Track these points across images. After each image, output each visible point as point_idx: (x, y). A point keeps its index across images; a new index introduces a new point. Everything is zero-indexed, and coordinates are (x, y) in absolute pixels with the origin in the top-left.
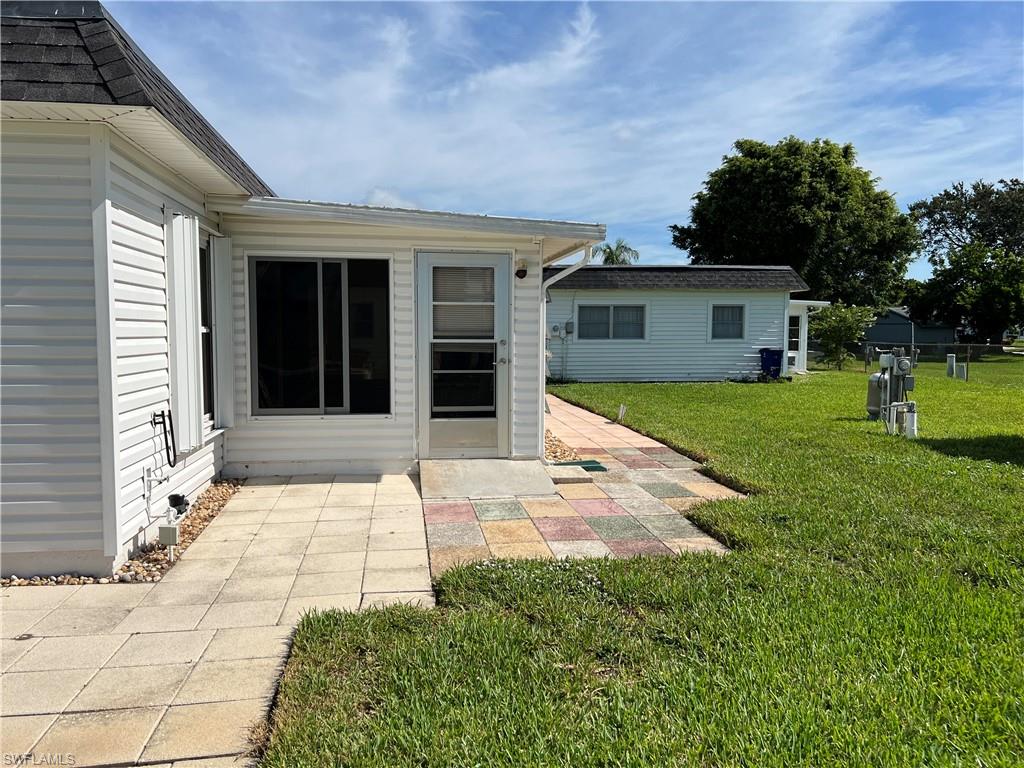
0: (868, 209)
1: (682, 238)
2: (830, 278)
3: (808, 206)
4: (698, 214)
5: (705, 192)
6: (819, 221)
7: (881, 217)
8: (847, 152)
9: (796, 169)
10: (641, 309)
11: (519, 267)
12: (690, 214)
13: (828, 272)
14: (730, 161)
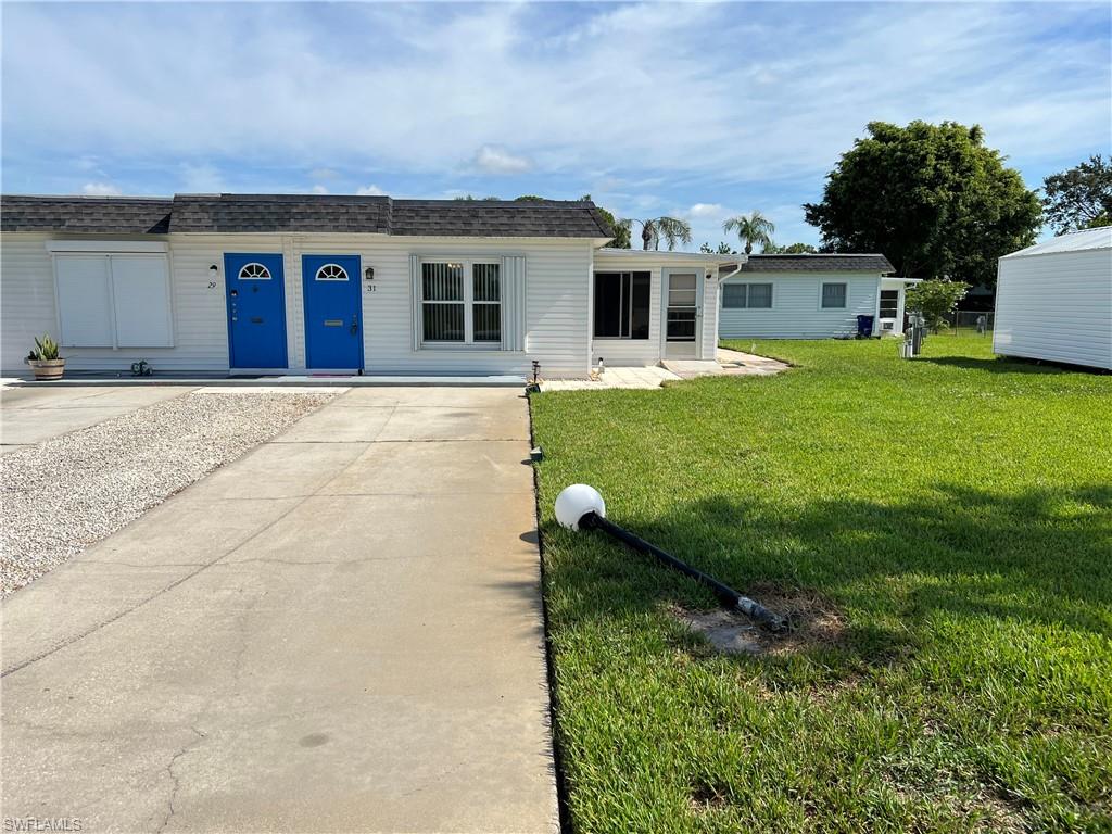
0: (993, 187)
1: (814, 215)
2: (950, 252)
3: (932, 188)
4: (831, 193)
5: (838, 171)
6: (941, 201)
7: (1004, 195)
8: (974, 134)
9: (922, 153)
10: (769, 286)
11: (709, 273)
12: (823, 192)
13: (950, 248)
14: (861, 144)
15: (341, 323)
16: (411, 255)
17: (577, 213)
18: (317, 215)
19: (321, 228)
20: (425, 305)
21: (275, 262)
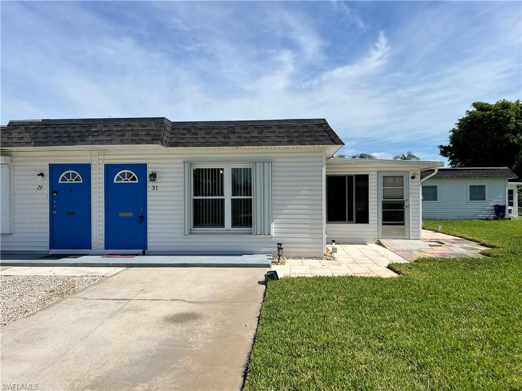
1: (445, 151)
3: (515, 134)
4: (453, 139)
5: (457, 128)
9: (508, 116)
10: (435, 187)
11: (413, 175)
12: (449, 139)
14: (470, 113)
15: (131, 214)
16: (185, 162)
17: (313, 127)
18: (109, 133)
19: (110, 142)
20: (195, 201)
21: (85, 170)
